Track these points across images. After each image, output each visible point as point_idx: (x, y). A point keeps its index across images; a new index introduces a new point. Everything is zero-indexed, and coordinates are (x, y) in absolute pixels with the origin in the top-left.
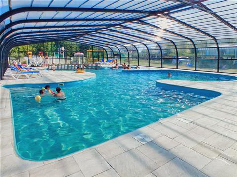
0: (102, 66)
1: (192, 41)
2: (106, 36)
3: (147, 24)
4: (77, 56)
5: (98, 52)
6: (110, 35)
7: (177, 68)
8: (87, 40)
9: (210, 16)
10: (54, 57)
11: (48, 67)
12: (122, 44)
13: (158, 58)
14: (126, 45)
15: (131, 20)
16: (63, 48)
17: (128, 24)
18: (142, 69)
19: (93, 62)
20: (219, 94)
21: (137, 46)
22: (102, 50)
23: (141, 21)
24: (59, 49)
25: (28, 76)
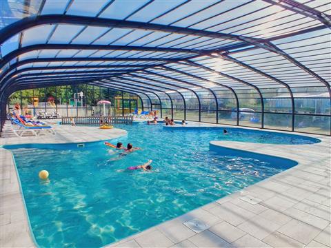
0: (136, 119)
1: (258, 89)
2: (142, 80)
3: (197, 65)
4: (102, 105)
5: (130, 100)
6: (147, 79)
7: (238, 125)
8: (115, 84)
9: (282, 57)
10: (70, 106)
11: (61, 120)
12: (163, 90)
13: (212, 111)
14: (168, 92)
15: (176, 60)
16: (81, 94)
17: (172, 65)
18: (190, 124)
19: (123, 113)
20: (296, 163)
21: (183, 94)
22: (135, 98)
23: (190, 62)
24: (76, 95)
25: (35, 133)
